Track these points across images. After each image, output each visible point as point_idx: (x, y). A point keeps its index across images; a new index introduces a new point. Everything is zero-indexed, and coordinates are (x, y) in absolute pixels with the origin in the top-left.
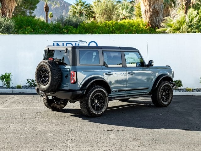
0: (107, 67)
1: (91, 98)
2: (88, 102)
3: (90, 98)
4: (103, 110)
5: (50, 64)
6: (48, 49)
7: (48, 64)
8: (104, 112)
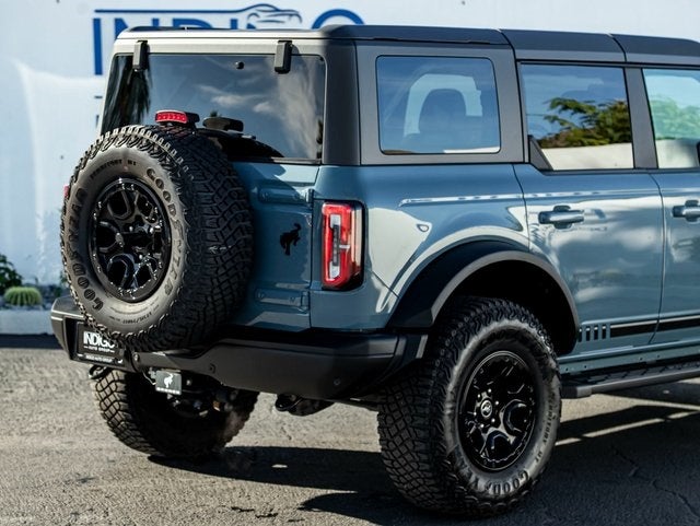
0: (547, 170)
1: (457, 387)
2: (439, 413)
3: (451, 387)
4: (532, 467)
5: (174, 153)
6: (144, 46)
7: (161, 155)
8: (539, 477)
